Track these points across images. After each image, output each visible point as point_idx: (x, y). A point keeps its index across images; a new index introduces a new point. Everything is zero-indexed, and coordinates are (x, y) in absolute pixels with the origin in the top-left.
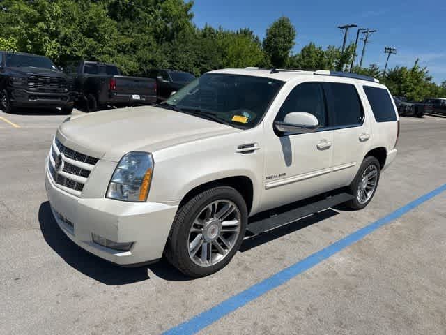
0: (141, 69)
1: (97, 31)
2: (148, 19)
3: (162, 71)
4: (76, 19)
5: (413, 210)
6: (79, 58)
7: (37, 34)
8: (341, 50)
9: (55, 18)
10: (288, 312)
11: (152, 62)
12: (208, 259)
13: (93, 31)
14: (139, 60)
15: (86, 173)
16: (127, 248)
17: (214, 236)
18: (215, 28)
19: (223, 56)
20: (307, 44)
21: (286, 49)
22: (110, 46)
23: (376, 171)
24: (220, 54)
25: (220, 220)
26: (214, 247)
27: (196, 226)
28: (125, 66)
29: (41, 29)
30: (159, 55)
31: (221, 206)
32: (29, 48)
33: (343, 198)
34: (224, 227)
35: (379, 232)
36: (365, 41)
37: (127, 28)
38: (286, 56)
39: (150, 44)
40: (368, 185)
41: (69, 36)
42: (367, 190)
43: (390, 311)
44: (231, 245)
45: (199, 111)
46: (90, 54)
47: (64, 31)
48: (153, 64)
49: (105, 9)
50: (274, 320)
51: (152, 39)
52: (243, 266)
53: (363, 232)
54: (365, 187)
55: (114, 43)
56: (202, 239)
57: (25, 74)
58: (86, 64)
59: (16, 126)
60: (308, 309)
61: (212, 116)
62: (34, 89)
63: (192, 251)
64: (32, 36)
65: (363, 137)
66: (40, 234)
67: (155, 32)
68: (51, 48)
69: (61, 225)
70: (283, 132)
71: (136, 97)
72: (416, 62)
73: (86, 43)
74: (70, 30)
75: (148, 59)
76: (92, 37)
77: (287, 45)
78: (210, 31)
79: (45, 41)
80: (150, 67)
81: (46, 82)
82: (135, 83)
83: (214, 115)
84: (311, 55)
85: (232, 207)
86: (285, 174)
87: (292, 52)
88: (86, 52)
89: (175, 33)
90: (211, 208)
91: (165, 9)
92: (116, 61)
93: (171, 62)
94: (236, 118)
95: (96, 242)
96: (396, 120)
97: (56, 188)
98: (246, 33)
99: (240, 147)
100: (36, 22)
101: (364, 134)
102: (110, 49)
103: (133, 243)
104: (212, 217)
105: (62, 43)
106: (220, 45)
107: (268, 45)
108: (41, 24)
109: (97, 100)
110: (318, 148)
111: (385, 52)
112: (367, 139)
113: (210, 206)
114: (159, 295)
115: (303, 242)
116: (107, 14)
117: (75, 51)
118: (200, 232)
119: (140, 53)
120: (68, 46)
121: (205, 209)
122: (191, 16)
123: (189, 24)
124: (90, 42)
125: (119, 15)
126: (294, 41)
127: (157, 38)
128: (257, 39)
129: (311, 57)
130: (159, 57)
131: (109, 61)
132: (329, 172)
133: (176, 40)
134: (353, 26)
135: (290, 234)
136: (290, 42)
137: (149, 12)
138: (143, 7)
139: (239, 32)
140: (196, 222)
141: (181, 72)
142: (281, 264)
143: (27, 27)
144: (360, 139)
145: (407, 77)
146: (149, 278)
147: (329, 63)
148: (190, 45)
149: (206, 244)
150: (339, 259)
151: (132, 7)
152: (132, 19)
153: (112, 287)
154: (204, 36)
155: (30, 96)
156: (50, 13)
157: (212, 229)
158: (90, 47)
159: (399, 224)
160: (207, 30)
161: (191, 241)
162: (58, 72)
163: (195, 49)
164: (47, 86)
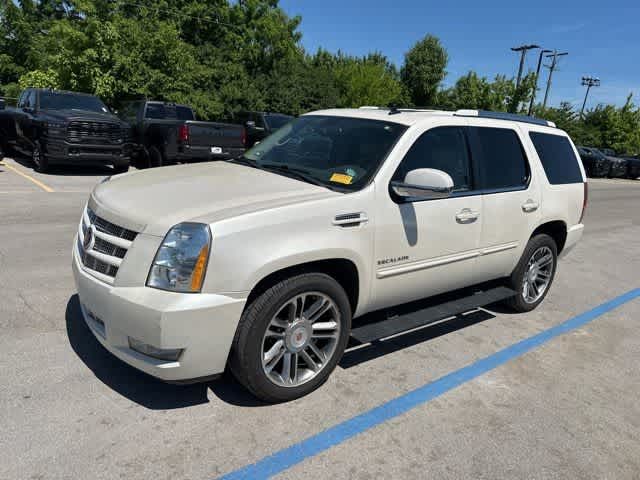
0: (226, 112)
1: (166, 60)
2: (237, 42)
3: (254, 114)
4: (137, 44)
5: (607, 314)
6: (140, 97)
7: (84, 65)
8: (515, 82)
9: (108, 42)
10: (402, 456)
11: (240, 101)
12: (292, 376)
13: (160, 59)
14: (224, 99)
15: (121, 252)
16: (174, 358)
17: (301, 344)
18: (333, 52)
19: (342, 92)
20: (466, 74)
21: (433, 82)
22: (184, 80)
23: (551, 255)
24: (337, 90)
25: (311, 321)
26: (301, 359)
27: (273, 328)
28: (204, 107)
29: (90, 58)
30: (252, 91)
31: (311, 301)
32: (72, 85)
33: (500, 293)
34: (317, 332)
35: (552, 344)
36: (552, 68)
37: (207, 55)
38: (434, 90)
39: (239, 77)
40: (539, 276)
41: (127, 67)
42: (538, 283)
43: (555, 458)
44: (326, 358)
45: (286, 167)
46: (155, 91)
47: (121, 60)
48: (242, 105)
49: (177, 28)
50: (382, 466)
51: (241, 69)
52: (343, 389)
53: (527, 344)
54: (534, 278)
55: (189, 76)
56: (282, 347)
57: (64, 119)
58: (149, 105)
59: (49, 190)
60: (432, 452)
61: (303, 175)
62: (77, 140)
63: (268, 364)
64: (77, 68)
65: (528, 206)
66: (65, 337)
67: (246, 59)
68: (103, 83)
69: (91, 324)
70: (404, 198)
71: (216, 150)
72: (629, 99)
73: (150, 77)
74: (129, 59)
75: (236, 98)
76: (159, 68)
77: (435, 75)
78: (325, 56)
79: (95, 75)
80: (238, 108)
81: (93, 131)
82: (215, 131)
83: (307, 173)
84: (472, 89)
85: (327, 303)
86: (407, 257)
87: (442, 86)
88: (150, 88)
89: (275, 61)
90: (295, 303)
91: (261, 28)
92: (191, 100)
93: (268, 101)
94: (336, 178)
95: (134, 349)
96: (581, 181)
97: (83, 273)
98: (376, 60)
99: (338, 218)
100: (83, 49)
101: (530, 201)
102: (184, 84)
103: (182, 350)
104: (298, 316)
105: (118, 76)
106: (338, 76)
107: (407, 75)
108: (90, 51)
109: (162, 154)
110: (458, 220)
111: (583, 84)
112: (535, 209)
113: (294, 301)
114: (219, 424)
115: (436, 357)
116: (180, 36)
117: (136, 87)
118: (280, 338)
119: (224, 90)
120: (126, 80)
121: (286, 304)
122: (298, 37)
123: (294, 48)
124: (156, 74)
125: (197, 37)
126: (445, 70)
127: (249, 68)
128: (393, 68)
129: (470, 93)
130: (252, 94)
131: (182, 101)
132: (476, 256)
133: (275, 71)
134: (533, 47)
135: (418, 345)
136: (440, 71)
137: (239, 33)
138: (231, 25)
139: (367, 58)
140: (274, 322)
141: (281, 115)
142: (400, 387)
143: (71, 56)
144: (524, 209)
145: (615, 120)
146: (207, 401)
147: (497, 101)
148: (295, 77)
149: (290, 355)
150: (487, 382)
151: (215, 26)
152: (215, 43)
153: (156, 413)
154: (316, 64)
155: (71, 150)
156: (103, 35)
157: (299, 334)
158: (157, 81)
159: (585, 333)
160: (322, 55)
161: (266, 350)
162: (112, 116)
163: (302, 83)
164: (94, 136)
